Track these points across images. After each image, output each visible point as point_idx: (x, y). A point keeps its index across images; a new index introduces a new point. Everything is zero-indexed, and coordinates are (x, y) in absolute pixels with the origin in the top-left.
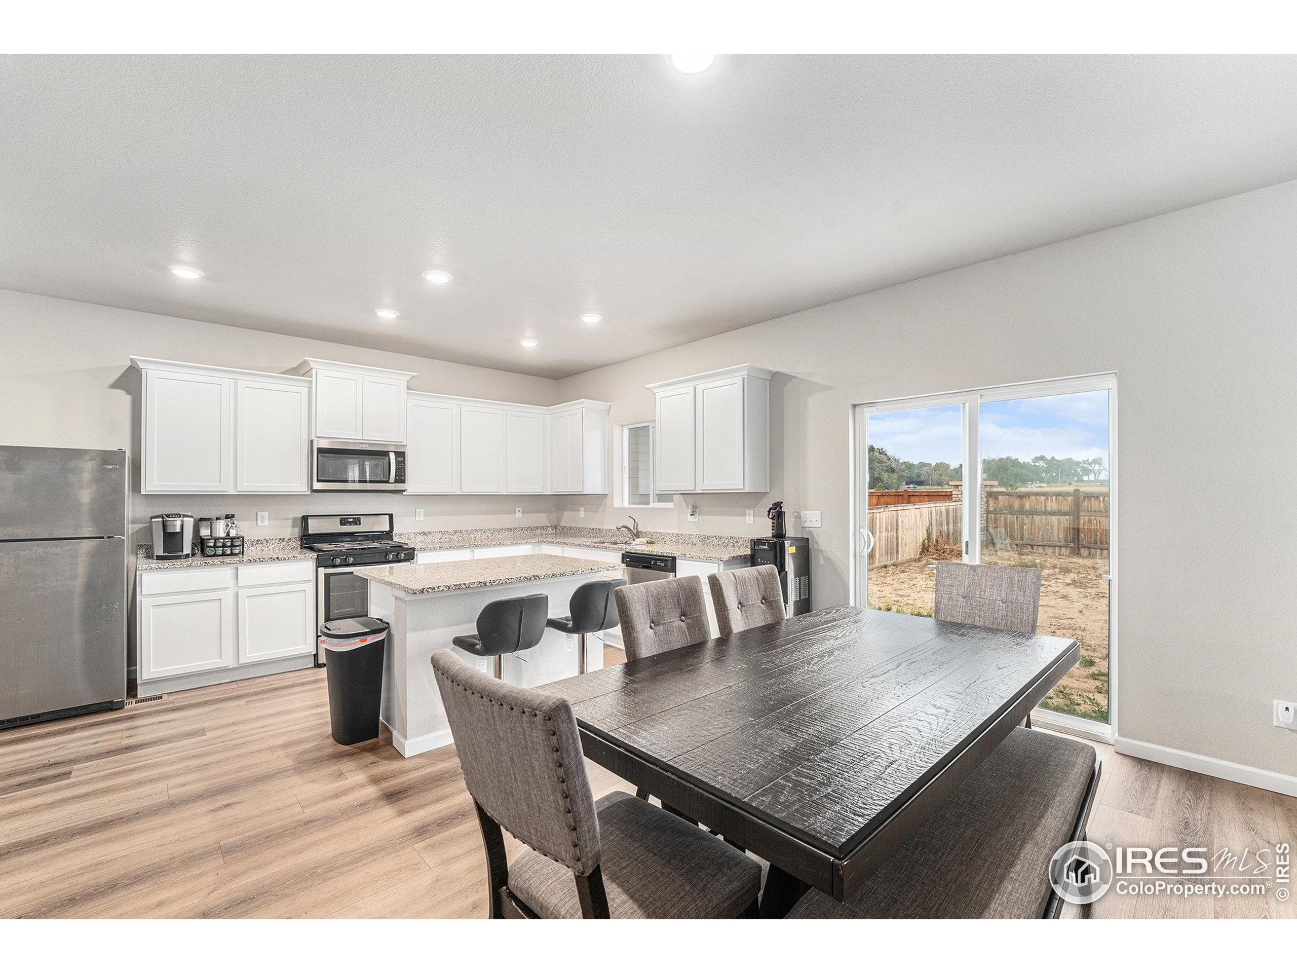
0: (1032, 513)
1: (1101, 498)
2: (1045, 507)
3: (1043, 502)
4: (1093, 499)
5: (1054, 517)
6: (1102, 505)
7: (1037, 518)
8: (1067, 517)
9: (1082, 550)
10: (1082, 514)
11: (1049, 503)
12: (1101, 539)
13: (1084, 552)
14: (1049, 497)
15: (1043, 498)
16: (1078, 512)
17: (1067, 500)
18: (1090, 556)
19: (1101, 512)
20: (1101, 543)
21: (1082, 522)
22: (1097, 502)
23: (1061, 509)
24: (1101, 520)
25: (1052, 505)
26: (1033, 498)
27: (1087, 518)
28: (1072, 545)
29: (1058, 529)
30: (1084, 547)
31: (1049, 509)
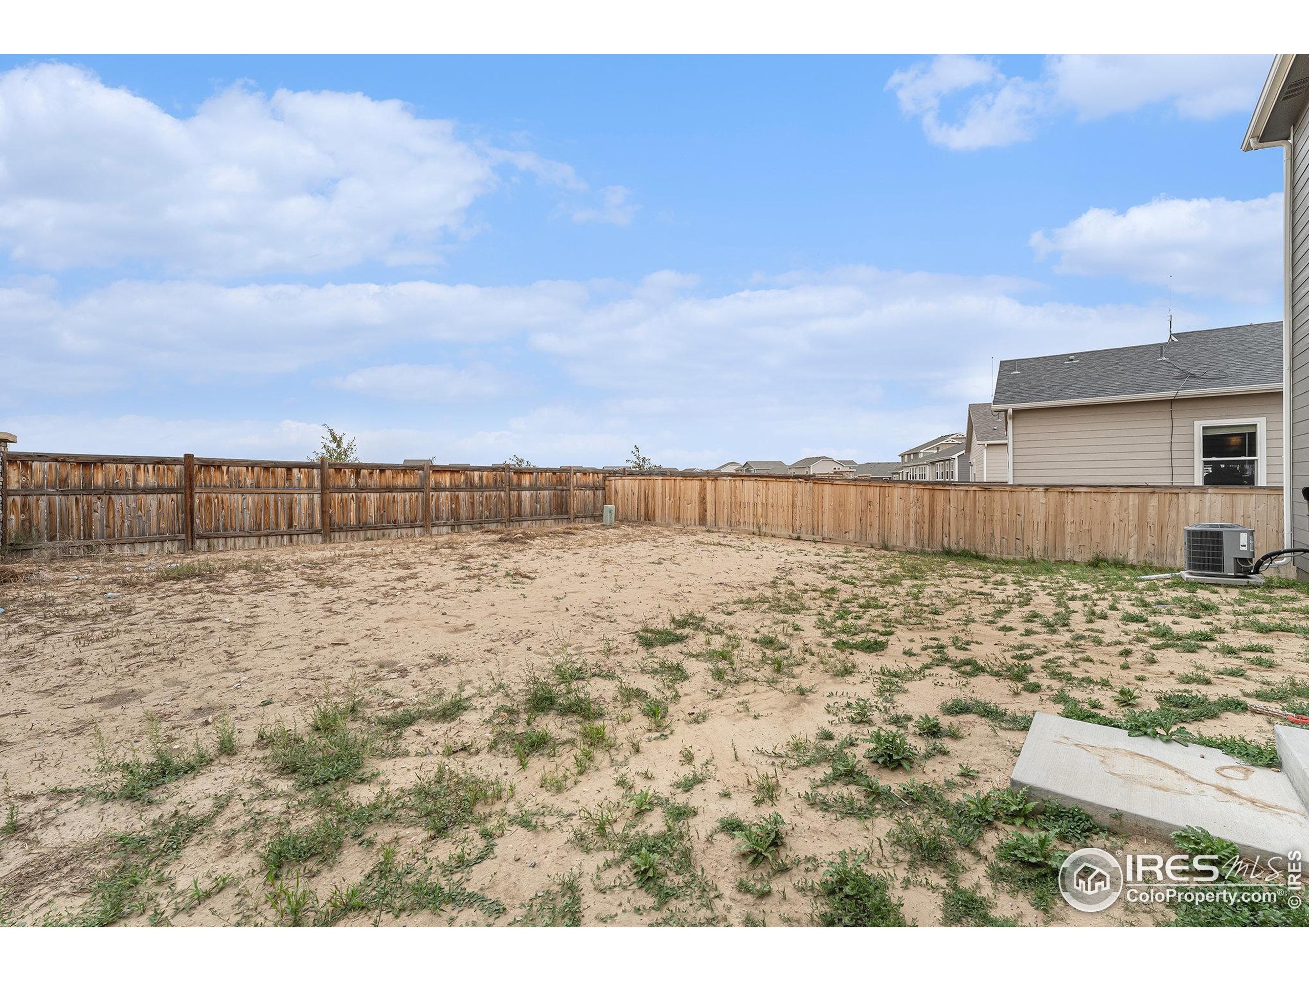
0: (110, 491)
1: (224, 468)
2: (135, 481)
3: (130, 473)
4: (212, 468)
5: (150, 496)
6: (226, 478)
7: (119, 501)
8: (174, 496)
9: (198, 542)
10: (197, 490)
11: (141, 475)
12: (224, 524)
13: (201, 544)
14: (142, 466)
15: (129, 467)
16: (191, 488)
17: (172, 471)
18: (210, 548)
19: (224, 486)
20: (225, 529)
21: (197, 501)
22: (218, 474)
23: (163, 484)
24: (225, 498)
25: (146, 478)
26: (112, 467)
27: (204, 496)
28: (183, 536)
29: (158, 514)
30: (201, 537)
31: (141, 484)
